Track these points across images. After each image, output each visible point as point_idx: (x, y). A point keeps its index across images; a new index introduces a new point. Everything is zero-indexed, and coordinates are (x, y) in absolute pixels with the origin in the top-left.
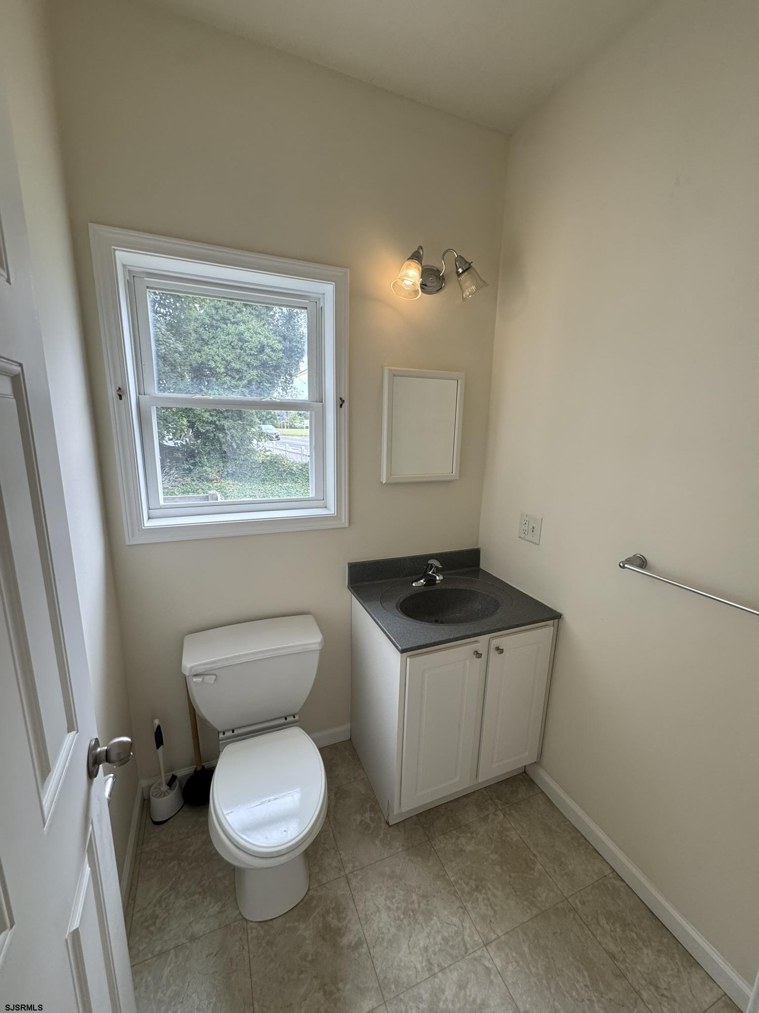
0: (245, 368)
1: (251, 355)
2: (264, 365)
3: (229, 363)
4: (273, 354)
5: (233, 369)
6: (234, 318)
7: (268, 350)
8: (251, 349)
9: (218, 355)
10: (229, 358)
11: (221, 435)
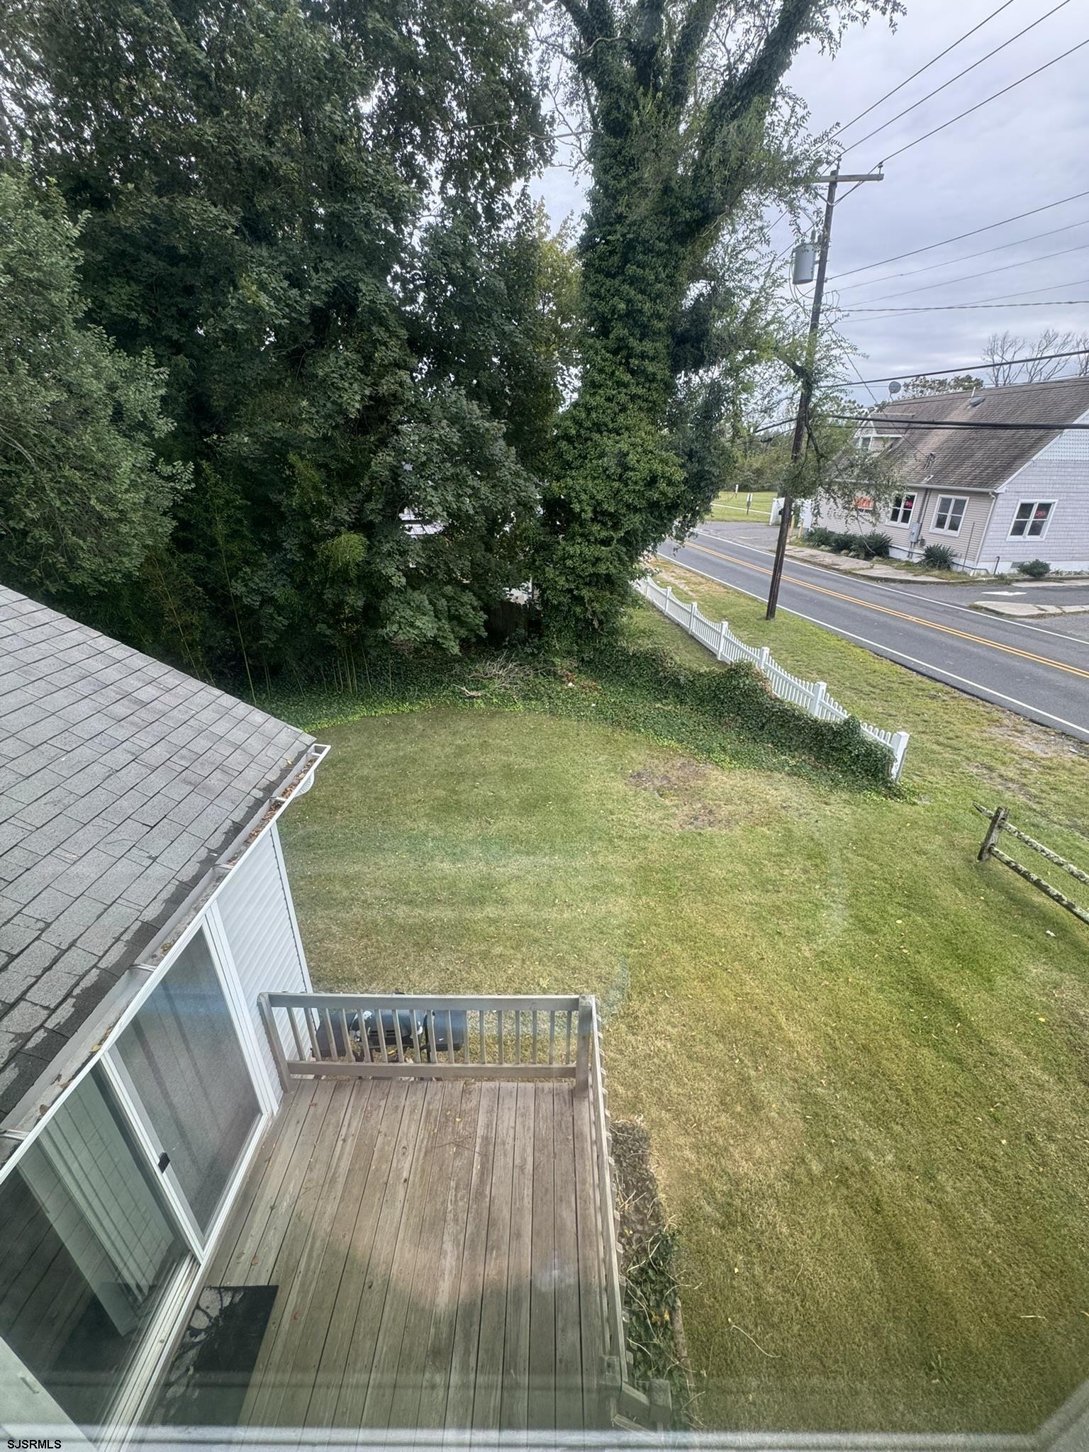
0: (623, 511)
1: (634, 491)
2: (653, 506)
3: (599, 503)
4: (669, 490)
5: (604, 513)
6: (613, 422)
7: (662, 485)
8: (636, 483)
9: (585, 491)
10: (599, 497)
11: (578, 610)
